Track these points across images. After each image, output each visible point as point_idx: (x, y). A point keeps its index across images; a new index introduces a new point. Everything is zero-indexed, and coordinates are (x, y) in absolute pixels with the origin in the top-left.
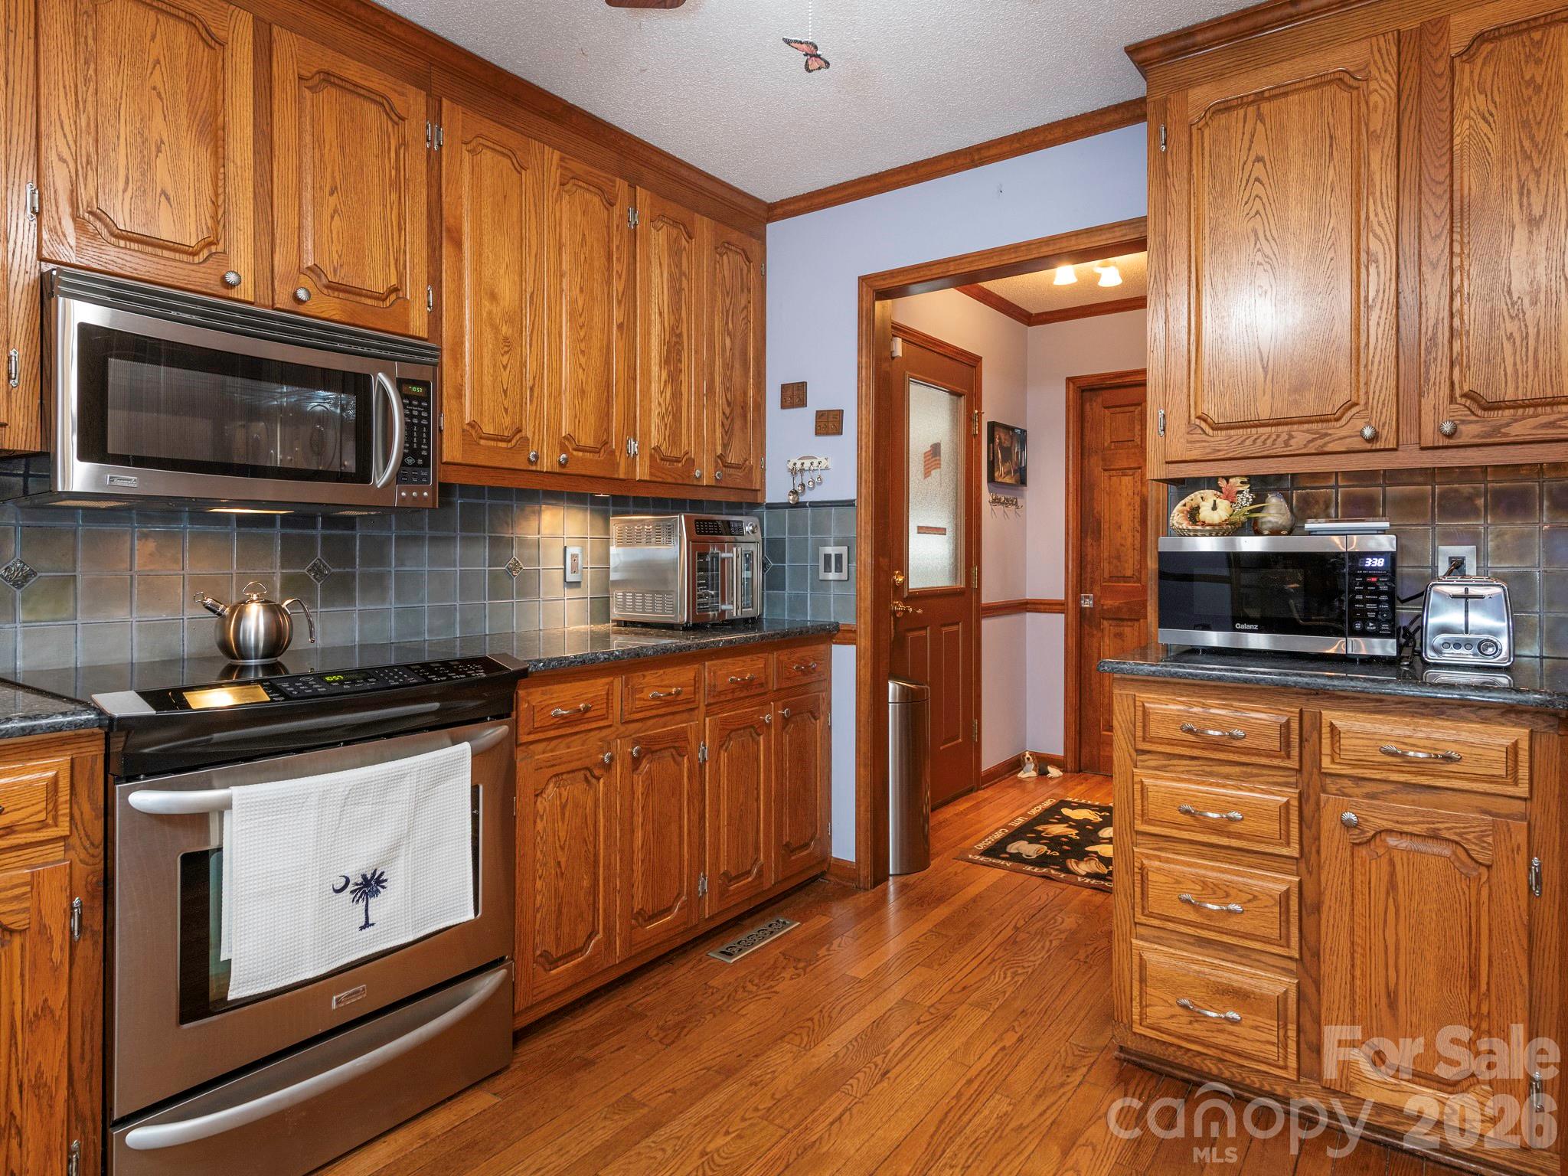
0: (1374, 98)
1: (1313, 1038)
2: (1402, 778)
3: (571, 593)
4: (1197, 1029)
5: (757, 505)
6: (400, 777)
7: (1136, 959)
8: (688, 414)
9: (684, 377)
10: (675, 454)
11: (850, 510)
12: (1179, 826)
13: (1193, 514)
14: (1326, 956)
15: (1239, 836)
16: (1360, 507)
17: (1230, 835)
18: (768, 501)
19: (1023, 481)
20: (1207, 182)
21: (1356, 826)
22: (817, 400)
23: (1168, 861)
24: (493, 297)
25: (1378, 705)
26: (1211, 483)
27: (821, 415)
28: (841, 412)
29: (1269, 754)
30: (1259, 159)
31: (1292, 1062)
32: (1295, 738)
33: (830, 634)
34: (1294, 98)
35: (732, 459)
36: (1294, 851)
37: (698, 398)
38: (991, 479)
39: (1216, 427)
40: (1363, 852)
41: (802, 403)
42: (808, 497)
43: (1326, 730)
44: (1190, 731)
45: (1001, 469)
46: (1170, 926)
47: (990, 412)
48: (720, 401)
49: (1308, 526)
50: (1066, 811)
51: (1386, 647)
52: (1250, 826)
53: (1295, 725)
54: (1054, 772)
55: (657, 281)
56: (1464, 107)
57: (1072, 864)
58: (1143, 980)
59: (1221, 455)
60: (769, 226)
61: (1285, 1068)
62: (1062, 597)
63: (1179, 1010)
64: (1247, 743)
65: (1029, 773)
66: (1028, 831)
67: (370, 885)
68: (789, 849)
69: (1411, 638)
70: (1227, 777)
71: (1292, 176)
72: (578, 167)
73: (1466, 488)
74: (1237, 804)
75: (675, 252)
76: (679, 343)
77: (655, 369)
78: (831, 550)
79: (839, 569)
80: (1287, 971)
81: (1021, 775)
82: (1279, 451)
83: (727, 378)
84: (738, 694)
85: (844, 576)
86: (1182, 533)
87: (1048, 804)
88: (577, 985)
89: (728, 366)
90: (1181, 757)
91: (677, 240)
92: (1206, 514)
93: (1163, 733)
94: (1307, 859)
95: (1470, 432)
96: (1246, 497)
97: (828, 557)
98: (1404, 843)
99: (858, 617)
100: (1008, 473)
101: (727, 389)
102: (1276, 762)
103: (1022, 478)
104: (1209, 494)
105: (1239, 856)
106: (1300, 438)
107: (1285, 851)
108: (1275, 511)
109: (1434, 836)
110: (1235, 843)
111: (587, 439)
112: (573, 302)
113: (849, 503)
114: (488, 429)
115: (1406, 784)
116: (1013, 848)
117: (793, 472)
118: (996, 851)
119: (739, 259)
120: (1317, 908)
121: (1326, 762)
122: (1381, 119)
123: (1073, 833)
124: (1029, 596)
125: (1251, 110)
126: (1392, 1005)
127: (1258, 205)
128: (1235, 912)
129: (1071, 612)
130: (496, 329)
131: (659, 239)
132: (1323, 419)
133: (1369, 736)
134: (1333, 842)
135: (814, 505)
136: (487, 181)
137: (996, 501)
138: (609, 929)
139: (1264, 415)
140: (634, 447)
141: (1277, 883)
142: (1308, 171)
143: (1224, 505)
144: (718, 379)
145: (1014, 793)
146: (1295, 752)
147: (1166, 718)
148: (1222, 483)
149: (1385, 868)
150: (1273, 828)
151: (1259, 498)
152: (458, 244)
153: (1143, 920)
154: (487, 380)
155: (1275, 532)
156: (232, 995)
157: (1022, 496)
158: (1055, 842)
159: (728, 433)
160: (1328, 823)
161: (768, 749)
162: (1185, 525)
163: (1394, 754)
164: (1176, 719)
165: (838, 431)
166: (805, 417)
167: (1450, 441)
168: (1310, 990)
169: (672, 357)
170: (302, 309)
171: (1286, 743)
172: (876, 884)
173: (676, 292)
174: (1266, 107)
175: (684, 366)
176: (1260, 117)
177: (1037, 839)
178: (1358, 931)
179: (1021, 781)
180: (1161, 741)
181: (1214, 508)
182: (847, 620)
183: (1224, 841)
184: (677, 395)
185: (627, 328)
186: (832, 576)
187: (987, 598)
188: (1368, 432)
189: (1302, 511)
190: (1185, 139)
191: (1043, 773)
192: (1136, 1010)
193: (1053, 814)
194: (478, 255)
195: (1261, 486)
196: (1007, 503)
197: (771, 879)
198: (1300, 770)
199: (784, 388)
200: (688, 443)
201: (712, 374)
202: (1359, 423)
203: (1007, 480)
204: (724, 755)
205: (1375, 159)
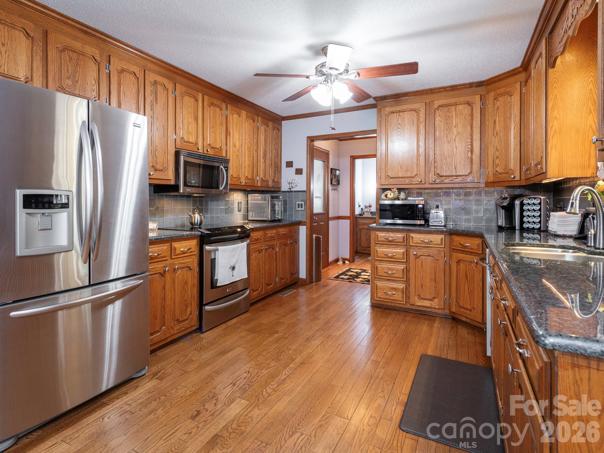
0: (421, 115)
1: (408, 295)
2: (424, 245)
3: (239, 213)
4: (387, 297)
5: (279, 191)
6: (238, 248)
7: (375, 285)
8: (267, 170)
9: (267, 161)
10: (265, 180)
11: (305, 193)
12: (384, 258)
13: (386, 196)
14: (411, 279)
15: (395, 258)
16: (419, 194)
17: (394, 258)
18: (282, 190)
19: (339, 184)
20: (389, 127)
21: (416, 255)
22: (296, 166)
23: (382, 265)
24: (235, 146)
25: (420, 232)
26: (390, 189)
27: (297, 170)
28: (302, 169)
29: (401, 242)
30: (399, 124)
31: (405, 300)
32: (405, 239)
33: (300, 223)
34: (406, 113)
35: (275, 180)
36: (405, 261)
37: (269, 166)
38: (331, 183)
39: (391, 178)
40: (417, 260)
41: (292, 166)
42: (293, 190)
43: (411, 237)
44: (386, 239)
45: (334, 181)
46: (382, 277)
47: (331, 166)
48: (273, 166)
49: (408, 199)
50: (352, 270)
51: (422, 222)
52: (397, 256)
53: (405, 237)
54: (347, 262)
55: (262, 138)
56: (437, 119)
57: (356, 279)
58: (377, 289)
59: (392, 184)
60: (283, 122)
61: (403, 302)
62: (349, 215)
63: (383, 294)
64: (397, 241)
65: (340, 263)
66: (344, 273)
67: (233, 268)
68: (292, 274)
69: (427, 221)
70: (393, 247)
71: (406, 128)
72: (249, 114)
73: (439, 191)
74: (395, 252)
75: (265, 131)
76: (266, 153)
77: (262, 159)
78: (300, 203)
79: (302, 207)
80: (404, 284)
81: (338, 263)
82: (403, 183)
83: (275, 160)
84: (283, 237)
85: (303, 209)
86: (384, 200)
87: (347, 269)
88: (257, 297)
89: (275, 157)
90: (385, 244)
91: (266, 128)
92: (389, 196)
93: (381, 240)
94: (407, 262)
95: (438, 181)
96: (397, 192)
97: (299, 204)
98: (424, 257)
99: (307, 219)
100: (335, 182)
101: (274, 163)
102: (402, 244)
103: (338, 183)
104: (389, 192)
105: (395, 263)
106: (407, 181)
107: (403, 261)
108: (402, 195)
109: (429, 256)
110: (394, 260)
111: (250, 177)
112: (248, 145)
113: (304, 191)
114: (234, 176)
115: (425, 247)
116: (341, 277)
117: (289, 183)
118: (337, 277)
119: (277, 131)
120: (409, 271)
121: (411, 244)
122: (422, 119)
123: (355, 274)
124: (340, 215)
125: (398, 114)
126: (422, 287)
127: (399, 133)
128: (395, 273)
129: (352, 219)
130: (236, 153)
131: (262, 128)
132: (411, 177)
133: (418, 238)
134: (412, 258)
135: (295, 191)
136: (235, 120)
137: (333, 189)
138: (262, 286)
139: (400, 176)
140: (258, 178)
141: (402, 267)
142: (409, 128)
143: (392, 194)
144: (273, 161)
145: (337, 267)
146: (405, 242)
147: (382, 236)
148: (392, 189)
149: (421, 262)
150: (401, 256)
151: (399, 193)
152: (230, 135)
153: (377, 277)
154: (234, 165)
155: (402, 200)
156: (218, 285)
157: (338, 188)
158: (351, 275)
159: (275, 174)
160: (411, 255)
161: (288, 249)
162: (385, 198)
163: (422, 241)
164: (383, 237)
165: (301, 173)
166: (293, 170)
167: (435, 183)
168: (408, 286)
169: (265, 157)
170: (208, 153)
171: (404, 240)
172: (311, 283)
173: (265, 141)
174: (401, 114)
175: (267, 158)
176: (400, 115)
177: (346, 275)
178: (416, 274)
179: (339, 264)
180: (381, 241)
181: (390, 194)
182: (304, 219)
183: (392, 260)
184: (265, 165)
185: (257, 151)
186: (300, 209)
187: (331, 215)
188: (420, 180)
189: (408, 195)
190: (385, 117)
191: (344, 263)
192: (375, 295)
193: (349, 270)
194: (233, 137)
195: (400, 190)
196: (335, 190)
197: (289, 281)
198: (406, 245)
199: (287, 162)
200: (267, 177)
201: (272, 160)
202: (418, 178)
203: (335, 183)
204: (281, 250)
205: (421, 127)
